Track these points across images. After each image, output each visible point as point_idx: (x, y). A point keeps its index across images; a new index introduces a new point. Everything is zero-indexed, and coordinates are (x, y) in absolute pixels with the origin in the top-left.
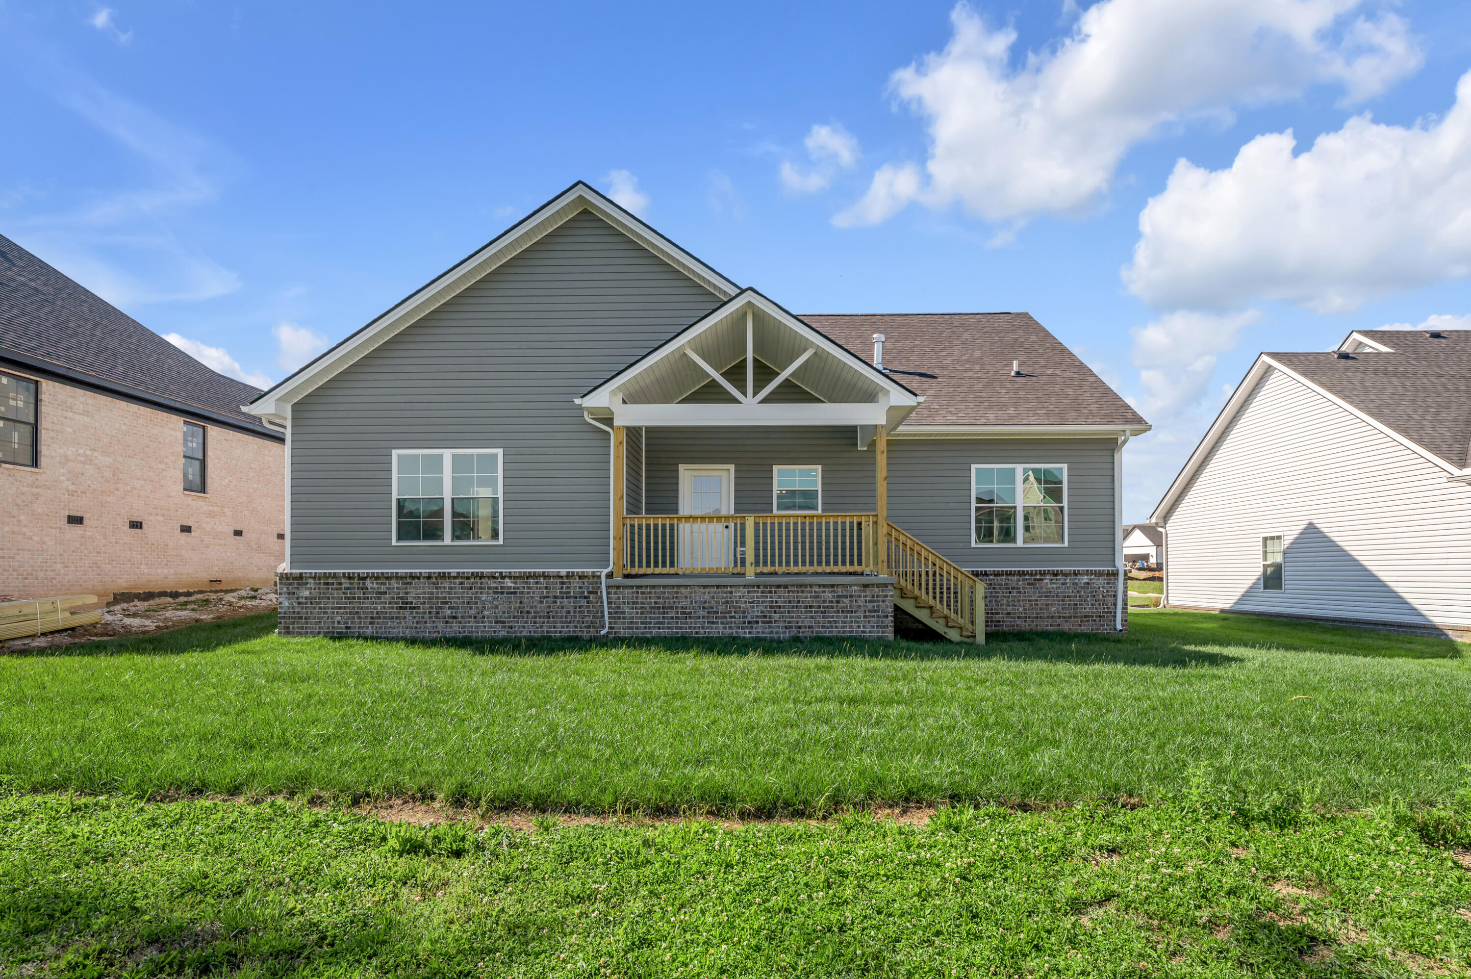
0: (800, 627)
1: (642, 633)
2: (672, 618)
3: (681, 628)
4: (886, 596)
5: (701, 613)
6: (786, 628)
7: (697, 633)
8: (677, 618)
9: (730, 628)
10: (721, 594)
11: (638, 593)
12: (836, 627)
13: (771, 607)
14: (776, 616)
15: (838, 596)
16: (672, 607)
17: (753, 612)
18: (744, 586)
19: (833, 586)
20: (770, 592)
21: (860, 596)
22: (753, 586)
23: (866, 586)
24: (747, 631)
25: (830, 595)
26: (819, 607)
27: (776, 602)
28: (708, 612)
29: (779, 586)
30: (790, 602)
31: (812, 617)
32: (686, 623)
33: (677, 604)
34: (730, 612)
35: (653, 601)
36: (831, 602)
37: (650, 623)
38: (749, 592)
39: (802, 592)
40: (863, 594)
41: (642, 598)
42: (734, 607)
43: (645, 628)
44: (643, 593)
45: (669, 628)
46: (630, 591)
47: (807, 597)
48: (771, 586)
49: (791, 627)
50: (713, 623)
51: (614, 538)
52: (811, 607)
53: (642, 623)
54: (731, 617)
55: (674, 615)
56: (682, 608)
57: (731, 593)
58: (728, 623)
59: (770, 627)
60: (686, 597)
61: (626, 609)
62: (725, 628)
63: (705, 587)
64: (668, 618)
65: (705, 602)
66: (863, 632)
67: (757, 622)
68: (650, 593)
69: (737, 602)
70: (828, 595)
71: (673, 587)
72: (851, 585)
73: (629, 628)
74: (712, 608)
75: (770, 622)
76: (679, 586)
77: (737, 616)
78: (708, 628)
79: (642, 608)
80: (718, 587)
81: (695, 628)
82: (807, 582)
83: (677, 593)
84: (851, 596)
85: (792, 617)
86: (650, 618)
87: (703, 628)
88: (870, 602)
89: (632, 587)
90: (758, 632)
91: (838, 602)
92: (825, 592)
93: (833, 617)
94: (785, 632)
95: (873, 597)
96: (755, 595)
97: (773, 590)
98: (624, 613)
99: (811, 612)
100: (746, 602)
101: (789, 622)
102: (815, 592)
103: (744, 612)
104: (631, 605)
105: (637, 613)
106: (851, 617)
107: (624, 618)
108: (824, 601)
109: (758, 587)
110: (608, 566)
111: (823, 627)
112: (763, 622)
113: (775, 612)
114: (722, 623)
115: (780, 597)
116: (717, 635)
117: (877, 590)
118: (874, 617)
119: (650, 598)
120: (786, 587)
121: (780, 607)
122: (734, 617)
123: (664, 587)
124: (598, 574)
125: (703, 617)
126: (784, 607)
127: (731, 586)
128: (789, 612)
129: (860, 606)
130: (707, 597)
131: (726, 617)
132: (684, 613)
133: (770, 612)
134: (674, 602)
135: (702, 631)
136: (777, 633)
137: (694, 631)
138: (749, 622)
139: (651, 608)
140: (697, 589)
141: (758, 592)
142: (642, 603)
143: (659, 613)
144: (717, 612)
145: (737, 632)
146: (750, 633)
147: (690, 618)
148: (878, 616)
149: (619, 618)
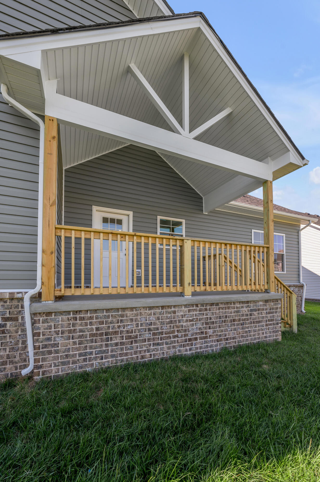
0: (227, 339)
1: (81, 367)
2: (117, 344)
3: (126, 354)
4: (277, 308)
5: (147, 335)
6: (218, 341)
7: (143, 357)
8: (122, 344)
9: (174, 347)
10: (166, 315)
11: (76, 319)
12: (250, 336)
13: (207, 324)
14: (210, 331)
15: (251, 310)
16: (116, 333)
17: (193, 329)
18: (186, 306)
19: (248, 302)
20: (206, 310)
21: (263, 309)
22: (193, 305)
23: (266, 301)
24: (188, 348)
25: (246, 309)
26: (239, 320)
27: (210, 319)
28: (154, 334)
29: (212, 304)
30: (220, 318)
31: (235, 329)
32: (132, 348)
33: (122, 329)
34: (173, 332)
35: (94, 327)
36: (247, 315)
37: (91, 353)
38: (189, 311)
39: (229, 308)
40: (265, 307)
41: (81, 325)
42: (177, 327)
43: (85, 360)
44: (82, 319)
45: (112, 356)
46: (65, 317)
47: (231, 312)
48: (207, 304)
49: (221, 340)
50: (158, 344)
51: (43, 251)
52: (234, 320)
53: (80, 355)
54: (174, 337)
55: (118, 341)
56: (128, 332)
57: (174, 312)
58: (172, 342)
59: (206, 342)
60: (132, 320)
61: (60, 340)
62: (169, 348)
63: (151, 308)
64: (112, 345)
65: (151, 324)
66: (266, 337)
67: (196, 339)
68: (91, 318)
69: (179, 321)
70: (245, 310)
71: (118, 310)
72: (258, 301)
73: (63, 364)
74: (158, 329)
75: (206, 337)
76: (124, 309)
77: (180, 334)
78: (154, 350)
79: (80, 337)
80: (163, 307)
81: (140, 352)
82: (233, 300)
83: (122, 316)
84: (259, 310)
85: (222, 331)
86: (91, 347)
87: (148, 351)
88: (269, 313)
89: (68, 313)
90: (197, 348)
91: (251, 315)
92: (242, 307)
93: (248, 328)
94: (216, 346)
95: (270, 310)
96: (194, 313)
97: (208, 307)
98: (57, 345)
99: (234, 325)
100: (187, 321)
101: (220, 336)
102: (237, 308)
103: (185, 331)
104: (66, 334)
105: (75, 343)
106: (259, 326)
107: (57, 352)
108: (243, 315)
109: (197, 305)
110: (34, 286)
111: (242, 336)
112: (201, 338)
113: (210, 329)
114: (167, 344)
115: (213, 314)
116: (162, 356)
117: (272, 304)
118: (271, 325)
119: (91, 324)
120: (217, 304)
121: (213, 323)
122: (177, 336)
123: (108, 310)
124: (20, 296)
125: (149, 340)
126: (216, 322)
127: (175, 306)
128: (220, 327)
129: (263, 317)
130: (153, 318)
131: (170, 337)
132: (130, 337)
133: (206, 328)
134: (119, 327)
135: (148, 354)
136: (211, 346)
137: (139, 355)
138: (190, 340)
139: (92, 335)
140: (143, 311)
141: (196, 310)
142: (81, 331)
143: (102, 340)
144: (162, 333)
145: (179, 351)
146: (190, 349)
147: (136, 342)
148: (274, 324)
149: (50, 353)
